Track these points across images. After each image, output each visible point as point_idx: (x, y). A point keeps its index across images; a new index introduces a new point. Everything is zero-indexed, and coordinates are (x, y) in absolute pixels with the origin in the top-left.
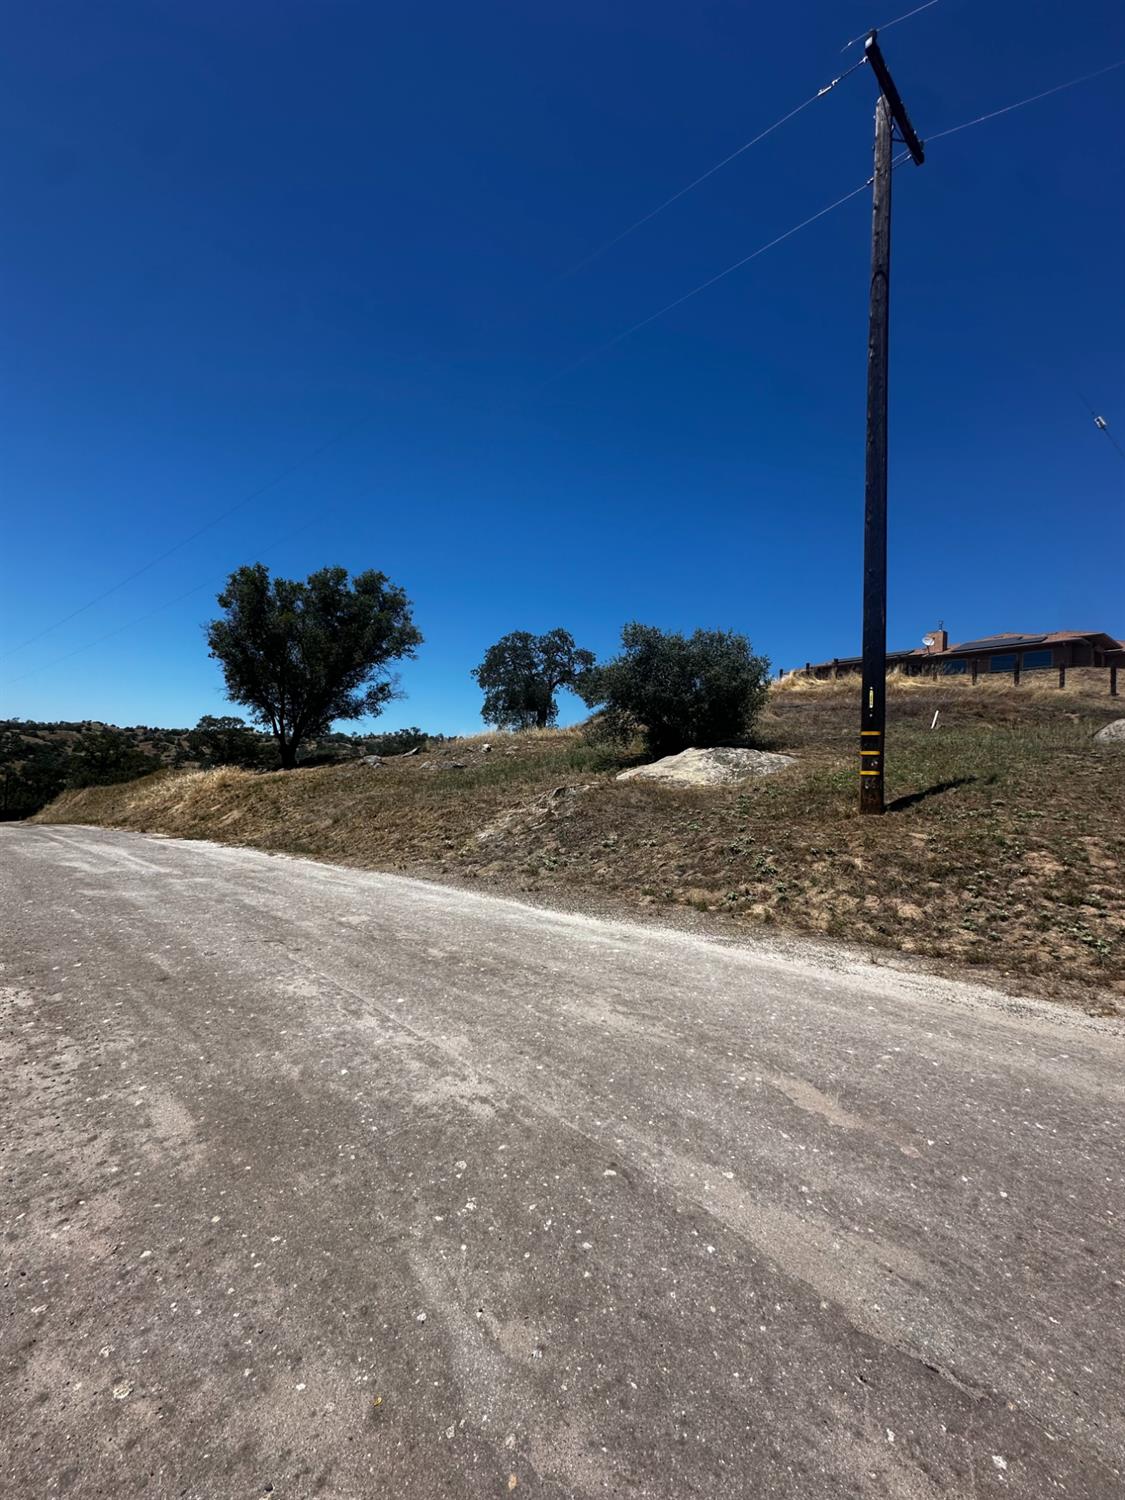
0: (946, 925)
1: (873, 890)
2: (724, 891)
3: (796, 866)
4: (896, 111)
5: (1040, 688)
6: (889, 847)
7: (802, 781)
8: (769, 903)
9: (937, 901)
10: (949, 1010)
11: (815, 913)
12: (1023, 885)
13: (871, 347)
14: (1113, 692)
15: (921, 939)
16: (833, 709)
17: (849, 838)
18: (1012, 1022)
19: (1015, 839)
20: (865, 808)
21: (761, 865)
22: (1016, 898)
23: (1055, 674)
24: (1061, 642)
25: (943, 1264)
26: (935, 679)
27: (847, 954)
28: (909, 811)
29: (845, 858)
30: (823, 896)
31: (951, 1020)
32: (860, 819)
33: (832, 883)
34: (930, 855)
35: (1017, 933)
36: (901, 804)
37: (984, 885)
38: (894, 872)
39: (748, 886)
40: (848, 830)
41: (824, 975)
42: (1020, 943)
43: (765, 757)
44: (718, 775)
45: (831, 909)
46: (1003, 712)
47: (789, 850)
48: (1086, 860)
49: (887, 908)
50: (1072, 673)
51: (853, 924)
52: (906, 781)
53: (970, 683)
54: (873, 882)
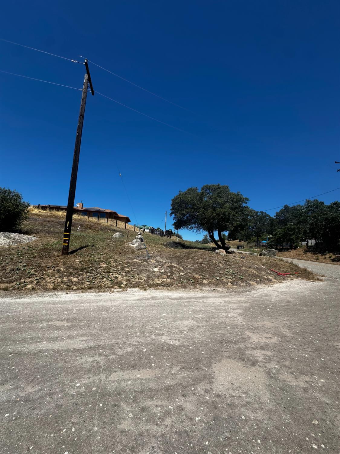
0: (84, 281)
1: (66, 276)
2: (15, 283)
3: (42, 272)
4: (89, 79)
5: (103, 222)
6: (70, 264)
7: (41, 246)
8: (33, 284)
9: (82, 276)
10: (86, 299)
11: (48, 284)
12: (100, 270)
13: (78, 133)
14: (116, 226)
15: (78, 286)
16: (49, 221)
17: (59, 262)
18: (98, 298)
19: (98, 260)
20: (63, 254)
21: (30, 273)
22: (98, 273)
23: (106, 220)
24: (108, 212)
25: (90, 336)
26: (79, 216)
27: (60, 293)
28: (75, 254)
29: (58, 268)
30: (51, 279)
31: (86, 301)
32: (62, 257)
33: (54, 275)
34: (80, 265)
35: (98, 281)
36: (72, 252)
37: (92, 271)
38: (71, 270)
39: (25, 280)
40: (58, 260)
41: (55, 299)
42: (98, 283)
43: (26, 237)
44: (6, 242)
45: (54, 282)
46: (95, 228)
47: (39, 267)
48: (111, 264)
49: (69, 280)
50: (109, 220)
51: (60, 285)
52: (73, 246)
53: (88, 219)
54: (66, 274)
